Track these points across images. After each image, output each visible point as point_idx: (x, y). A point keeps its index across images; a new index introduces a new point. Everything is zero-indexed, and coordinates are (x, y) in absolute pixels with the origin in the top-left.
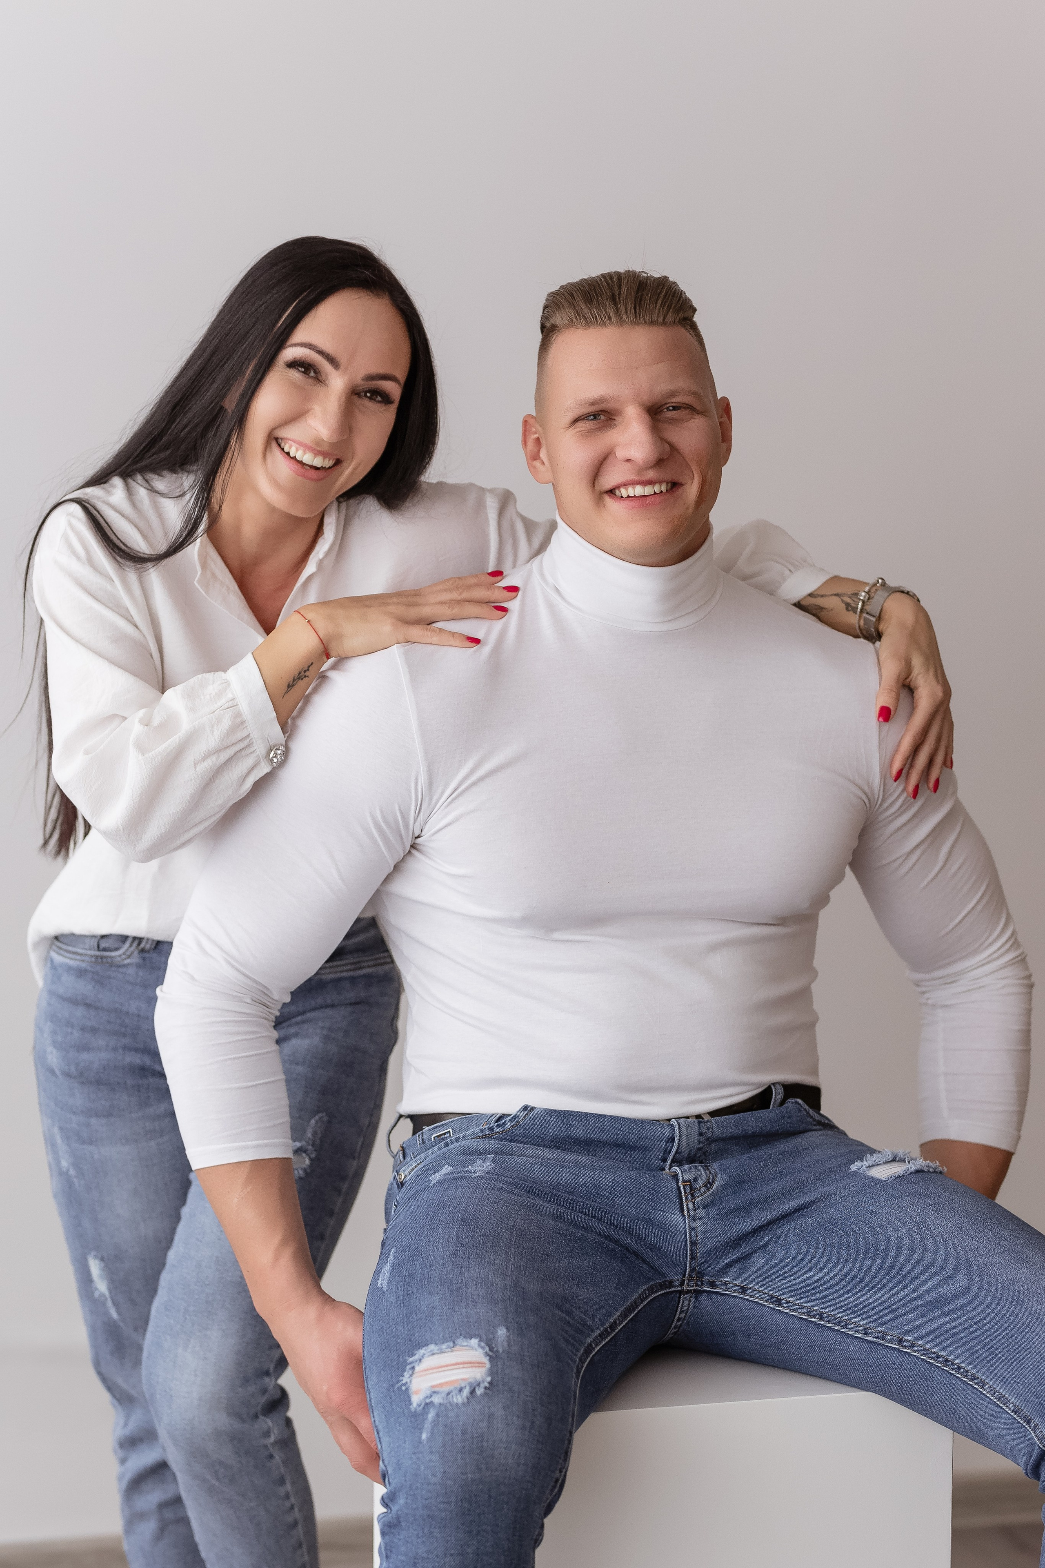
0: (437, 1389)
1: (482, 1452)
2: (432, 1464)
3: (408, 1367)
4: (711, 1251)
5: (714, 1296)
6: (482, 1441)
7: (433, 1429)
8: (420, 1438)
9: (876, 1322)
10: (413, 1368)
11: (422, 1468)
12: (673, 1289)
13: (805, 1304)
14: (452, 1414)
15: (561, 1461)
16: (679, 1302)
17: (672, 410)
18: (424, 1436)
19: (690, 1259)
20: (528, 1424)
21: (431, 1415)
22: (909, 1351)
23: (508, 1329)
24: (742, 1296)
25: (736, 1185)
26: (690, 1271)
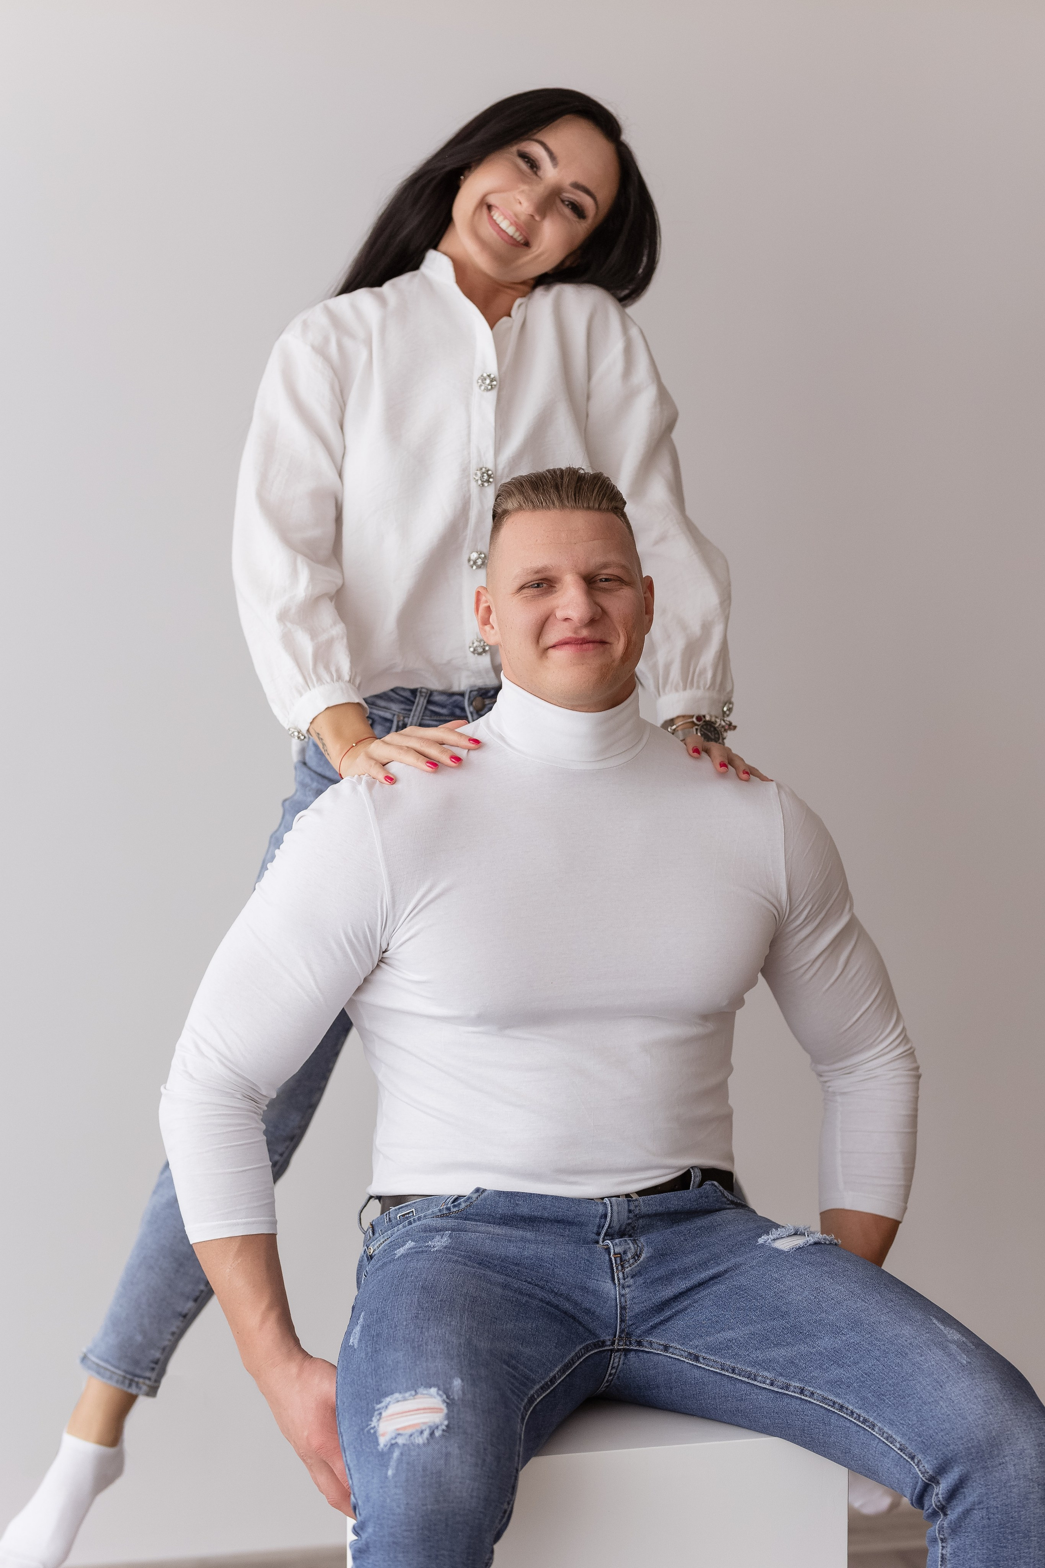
0: (401, 1432)
1: (440, 1486)
2: (397, 1497)
3: (376, 1413)
4: (638, 1315)
5: (640, 1354)
6: (440, 1477)
7: (397, 1466)
8: (386, 1474)
9: (781, 1375)
10: (380, 1414)
11: (388, 1500)
12: (606, 1348)
13: (719, 1360)
14: (413, 1453)
15: (509, 1495)
16: (610, 1359)
17: (604, 581)
18: (390, 1472)
19: (620, 1321)
20: (480, 1462)
21: (396, 1454)
22: (809, 1399)
23: (462, 1380)
24: (665, 1354)
25: (660, 1257)
26: (620, 1333)
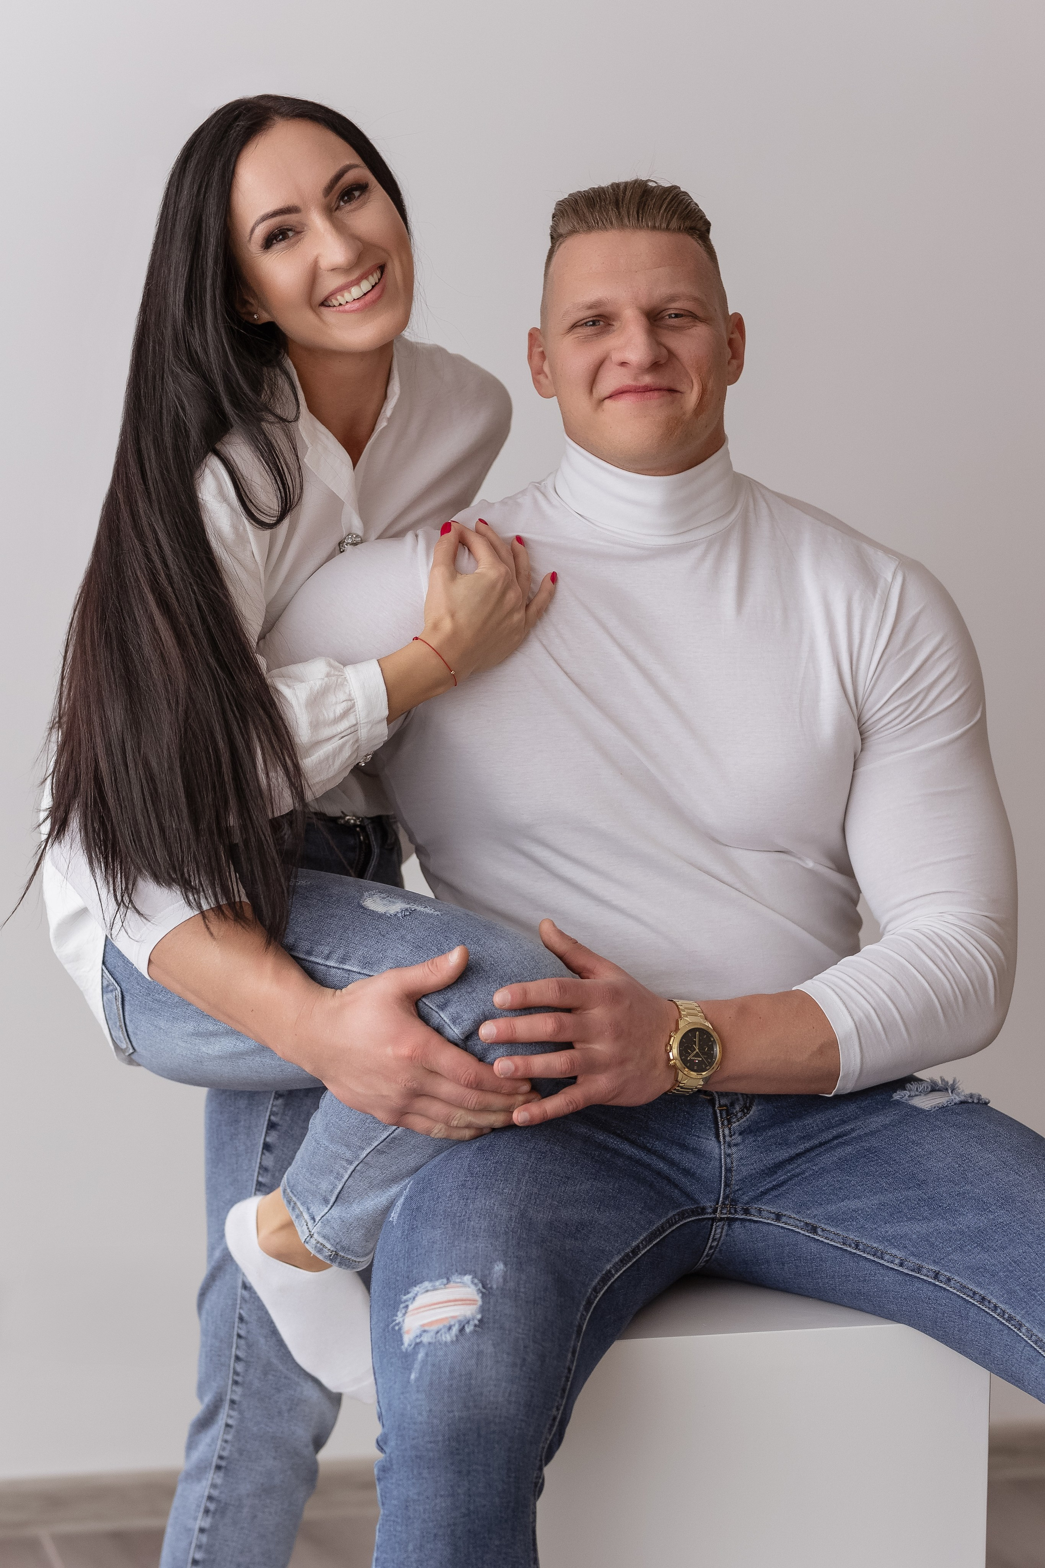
0: (426, 1328)
1: (469, 1390)
2: (419, 1403)
3: (402, 1305)
4: (746, 1179)
5: (747, 1224)
6: (470, 1379)
7: (421, 1369)
8: (409, 1377)
9: (913, 1254)
10: (407, 1306)
11: (409, 1407)
12: (705, 1216)
13: (841, 1233)
14: (440, 1353)
15: (558, 1399)
16: (711, 1229)
18: (413, 1376)
19: (724, 1186)
20: (519, 1362)
21: (421, 1355)
22: (944, 1286)
23: (506, 1264)
24: (776, 1223)
25: (774, 1110)
26: (723, 1199)
